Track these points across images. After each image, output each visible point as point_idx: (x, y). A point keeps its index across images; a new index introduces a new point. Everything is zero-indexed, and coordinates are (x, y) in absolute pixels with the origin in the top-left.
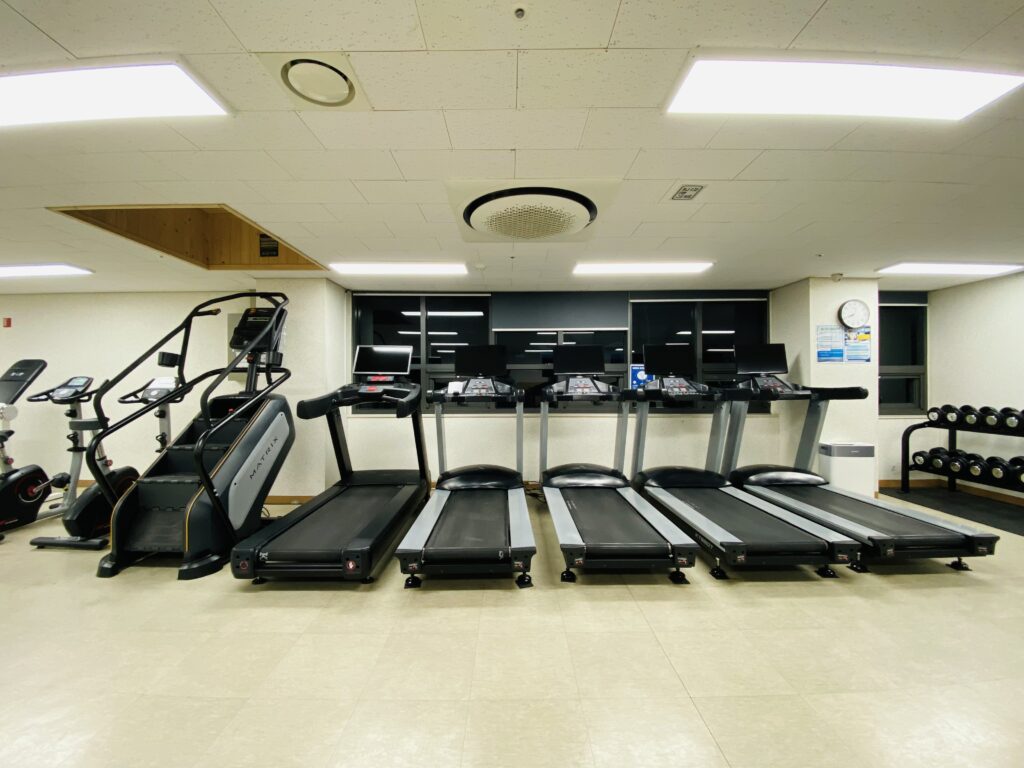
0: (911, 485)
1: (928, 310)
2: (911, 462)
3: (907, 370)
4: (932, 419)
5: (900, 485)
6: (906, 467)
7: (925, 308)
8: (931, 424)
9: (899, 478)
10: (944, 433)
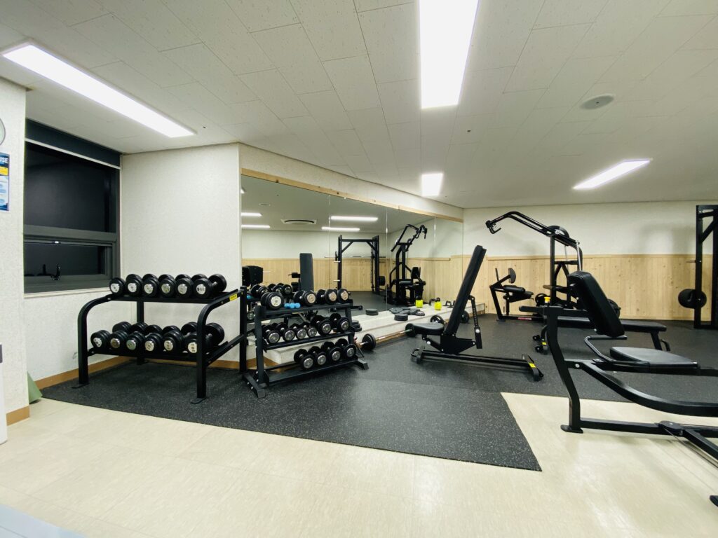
0: (90, 372)
1: (121, 172)
2: (90, 346)
3: (100, 236)
4: (114, 291)
5: (77, 376)
6: (84, 353)
7: (118, 170)
8: (113, 297)
9: (77, 366)
10: (132, 306)
